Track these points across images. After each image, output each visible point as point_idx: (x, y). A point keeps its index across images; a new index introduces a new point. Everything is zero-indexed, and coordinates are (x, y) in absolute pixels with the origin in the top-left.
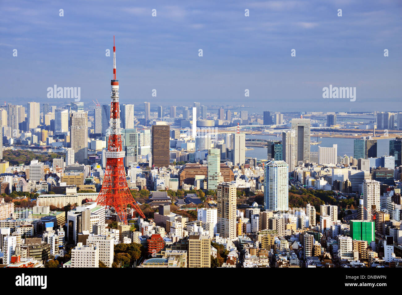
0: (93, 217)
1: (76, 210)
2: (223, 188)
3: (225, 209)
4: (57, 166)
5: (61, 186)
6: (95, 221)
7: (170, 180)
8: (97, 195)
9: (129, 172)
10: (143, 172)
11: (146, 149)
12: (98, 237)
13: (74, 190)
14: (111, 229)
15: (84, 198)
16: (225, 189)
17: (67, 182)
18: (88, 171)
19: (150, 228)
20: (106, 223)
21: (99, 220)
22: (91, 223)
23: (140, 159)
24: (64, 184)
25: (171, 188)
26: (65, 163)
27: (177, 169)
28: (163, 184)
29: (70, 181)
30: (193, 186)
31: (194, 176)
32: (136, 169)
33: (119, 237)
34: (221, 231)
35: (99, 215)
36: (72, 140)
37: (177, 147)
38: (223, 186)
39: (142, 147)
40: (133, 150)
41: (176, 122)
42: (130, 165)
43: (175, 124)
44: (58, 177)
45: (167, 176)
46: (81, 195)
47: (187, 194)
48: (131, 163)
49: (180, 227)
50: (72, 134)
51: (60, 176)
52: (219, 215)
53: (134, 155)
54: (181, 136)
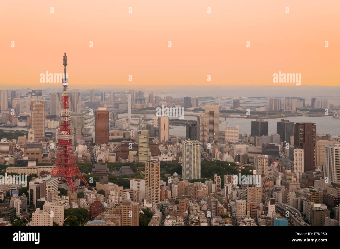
0: (48, 187)
1: (35, 181)
2: (150, 163)
3: (151, 180)
4: (21, 143)
5: (24, 159)
6: (50, 190)
7: (110, 155)
8: (52, 167)
9: (77, 148)
10: (88, 148)
11: (90, 128)
12: (52, 204)
13: (34, 164)
14: (62, 196)
15: (42, 170)
16: (151, 165)
17: (29, 157)
18: (45, 147)
19: (92, 195)
20: (59, 191)
21: (53, 189)
22: (47, 191)
23: (86, 137)
24: (26, 158)
25: (110, 161)
26: (27, 140)
27: (115, 145)
28: (104, 158)
29: (31, 155)
30: (127, 160)
31: (129, 152)
32: (82, 146)
33: (68, 202)
34: (148, 197)
35: (53, 185)
36: (33, 122)
37: (115, 126)
38: (150, 162)
39: (88, 127)
40: (80, 130)
41: (115, 105)
42: (78, 142)
43: (114, 107)
44: (22, 151)
45: (107, 151)
46: (39, 168)
47: (123, 166)
48: (78, 141)
49: (116, 194)
50: (33, 117)
51: (23, 151)
52: (147, 184)
53: (81, 134)
54: (119, 117)
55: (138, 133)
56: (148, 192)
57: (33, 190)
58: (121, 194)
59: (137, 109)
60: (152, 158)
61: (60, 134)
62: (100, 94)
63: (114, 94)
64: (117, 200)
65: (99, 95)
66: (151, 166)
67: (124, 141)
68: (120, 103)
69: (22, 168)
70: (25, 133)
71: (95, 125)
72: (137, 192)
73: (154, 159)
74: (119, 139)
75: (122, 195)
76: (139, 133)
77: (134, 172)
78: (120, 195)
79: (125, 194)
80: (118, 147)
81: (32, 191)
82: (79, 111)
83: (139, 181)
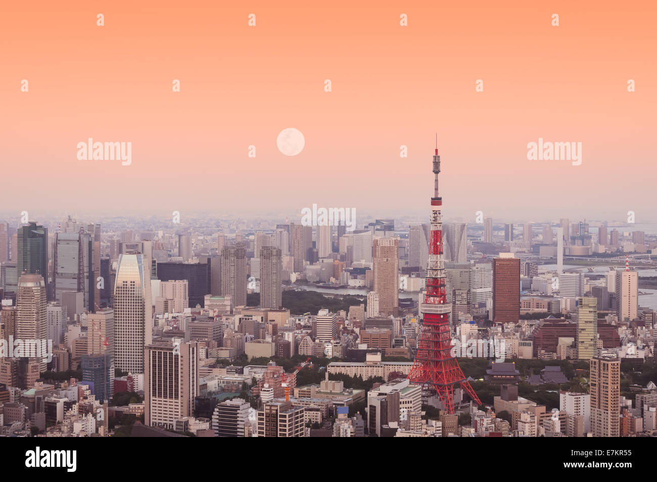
0: (403, 402)
1: (379, 390)
2: (600, 362)
3: (602, 395)
4: (355, 318)
5: (360, 348)
6: (406, 408)
7: (521, 344)
8: (411, 366)
9: (458, 329)
10: (479, 330)
11: (484, 290)
13: (378, 357)
14: (429, 420)
15: (392, 369)
16: (602, 366)
17: (368, 344)
18: (399, 326)
19: (486, 421)
20: (422, 410)
21: (412, 406)
22: (400, 410)
23: (476, 308)
24: (363, 347)
25: (521, 356)
26: (365, 313)
27: (531, 325)
28: (509, 349)
29: (372, 342)
30: (555, 354)
31: (558, 338)
32: (469, 325)
33: (441, 431)
34: (596, 428)
35: (412, 400)
36: (376, 280)
37: (532, 289)
38: (600, 360)
39: (479, 291)
40: (465, 296)
41: (532, 249)
42: (460, 318)
43: (530, 252)
44: (356, 334)
45: (515, 337)
46: (387, 365)
47: (546, 367)
48: (461, 315)
49: (533, 421)
50: (376, 270)
51: (358, 334)
52: (593, 404)
53: (466, 303)
54: (539, 271)
55: (577, 302)
56: (596, 419)
57: (375, 407)
58: (542, 420)
59: (574, 256)
60: (604, 353)
61: (426, 303)
62: (503, 226)
63: (530, 226)
64: (534, 433)
65: (502, 229)
66: (602, 369)
67: (548, 318)
68: (542, 245)
69: (356, 365)
70: (362, 300)
71: (492, 286)
72: (573, 419)
73: (609, 353)
74: (540, 313)
75: (545, 422)
76: (579, 303)
77: (568, 379)
78: (541, 422)
79: (551, 422)
80: (537, 329)
81: (374, 409)
82: (462, 260)
83: (576, 397)
